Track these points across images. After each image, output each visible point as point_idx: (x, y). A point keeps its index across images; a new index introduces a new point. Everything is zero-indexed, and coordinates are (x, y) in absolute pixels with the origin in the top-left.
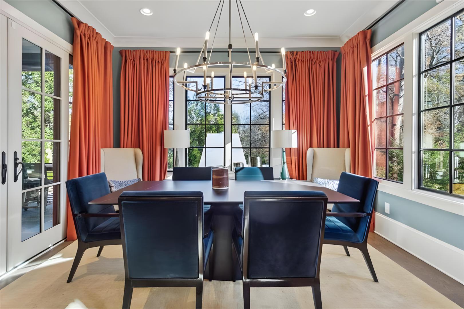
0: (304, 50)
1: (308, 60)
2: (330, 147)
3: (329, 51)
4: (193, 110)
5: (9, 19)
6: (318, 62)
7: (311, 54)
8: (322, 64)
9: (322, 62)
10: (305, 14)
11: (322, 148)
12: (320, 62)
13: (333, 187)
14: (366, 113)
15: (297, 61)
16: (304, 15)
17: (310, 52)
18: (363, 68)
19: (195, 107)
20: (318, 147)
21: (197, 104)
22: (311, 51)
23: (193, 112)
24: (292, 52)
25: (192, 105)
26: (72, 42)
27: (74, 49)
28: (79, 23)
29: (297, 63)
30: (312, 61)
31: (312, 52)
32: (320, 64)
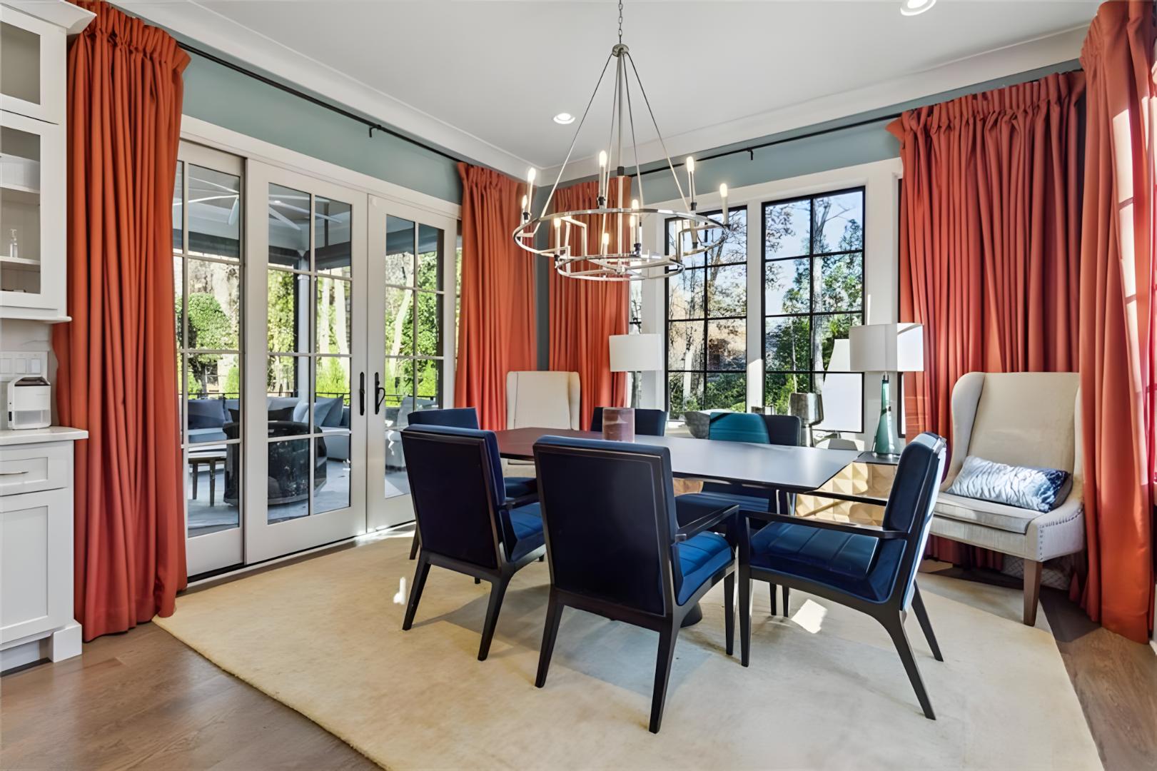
0: (955, 97)
1: (971, 121)
2: (1055, 370)
3: (1046, 79)
4: (840, 279)
5: (370, 196)
6: (1006, 118)
7: (977, 104)
8: (1020, 124)
9: (1021, 118)
10: (904, 13)
11: (1021, 375)
12: (1016, 117)
13: (1009, 484)
14: (1121, 258)
15: (933, 131)
16: (900, 14)
17: (975, 97)
18: (1115, 116)
19: (845, 271)
20: (1004, 371)
21: (852, 262)
22: (979, 91)
23: (838, 285)
24: (916, 109)
25: (838, 264)
26: (460, 201)
27: (462, 212)
28: (469, 167)
29: (935, 138)
30: (984, 120)
31: (979, 97)
32: (1014, 122)
